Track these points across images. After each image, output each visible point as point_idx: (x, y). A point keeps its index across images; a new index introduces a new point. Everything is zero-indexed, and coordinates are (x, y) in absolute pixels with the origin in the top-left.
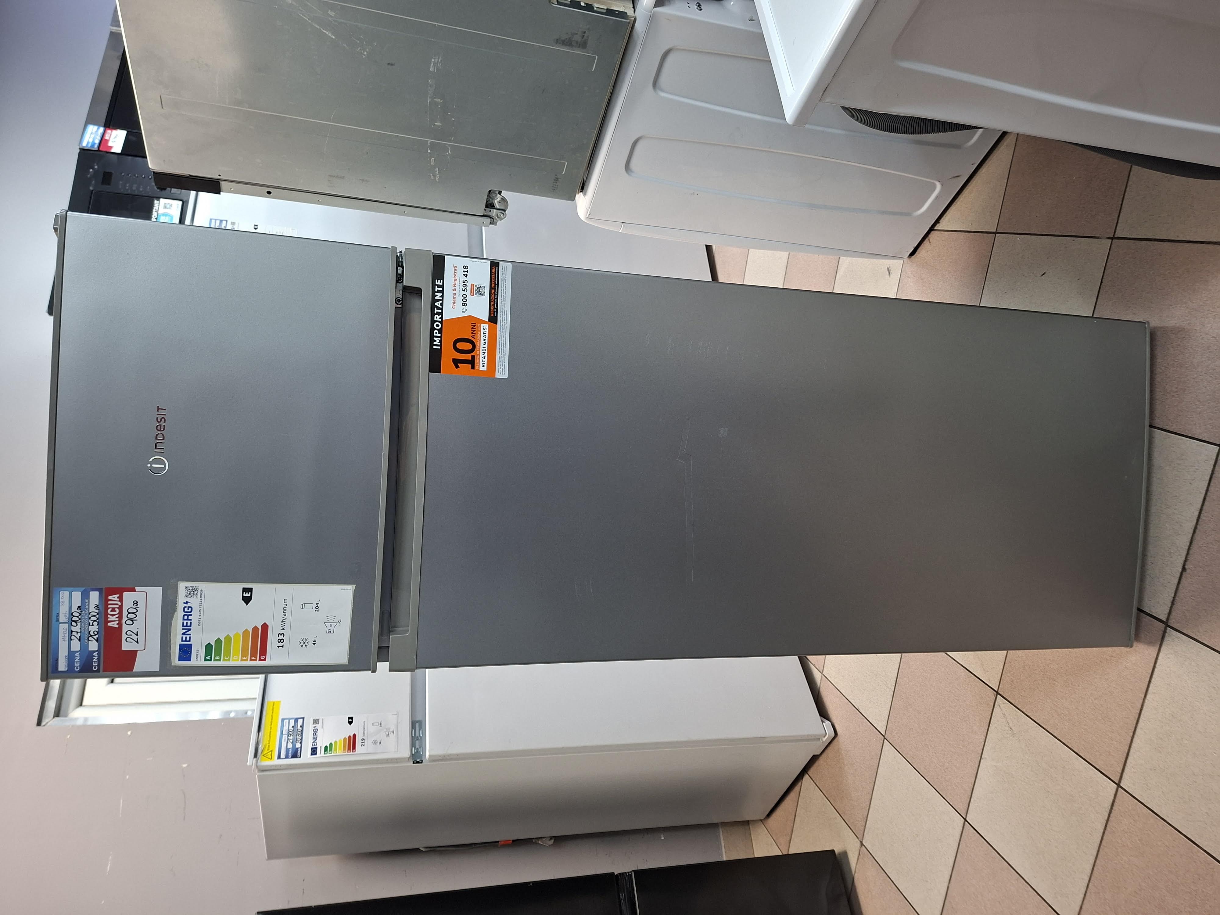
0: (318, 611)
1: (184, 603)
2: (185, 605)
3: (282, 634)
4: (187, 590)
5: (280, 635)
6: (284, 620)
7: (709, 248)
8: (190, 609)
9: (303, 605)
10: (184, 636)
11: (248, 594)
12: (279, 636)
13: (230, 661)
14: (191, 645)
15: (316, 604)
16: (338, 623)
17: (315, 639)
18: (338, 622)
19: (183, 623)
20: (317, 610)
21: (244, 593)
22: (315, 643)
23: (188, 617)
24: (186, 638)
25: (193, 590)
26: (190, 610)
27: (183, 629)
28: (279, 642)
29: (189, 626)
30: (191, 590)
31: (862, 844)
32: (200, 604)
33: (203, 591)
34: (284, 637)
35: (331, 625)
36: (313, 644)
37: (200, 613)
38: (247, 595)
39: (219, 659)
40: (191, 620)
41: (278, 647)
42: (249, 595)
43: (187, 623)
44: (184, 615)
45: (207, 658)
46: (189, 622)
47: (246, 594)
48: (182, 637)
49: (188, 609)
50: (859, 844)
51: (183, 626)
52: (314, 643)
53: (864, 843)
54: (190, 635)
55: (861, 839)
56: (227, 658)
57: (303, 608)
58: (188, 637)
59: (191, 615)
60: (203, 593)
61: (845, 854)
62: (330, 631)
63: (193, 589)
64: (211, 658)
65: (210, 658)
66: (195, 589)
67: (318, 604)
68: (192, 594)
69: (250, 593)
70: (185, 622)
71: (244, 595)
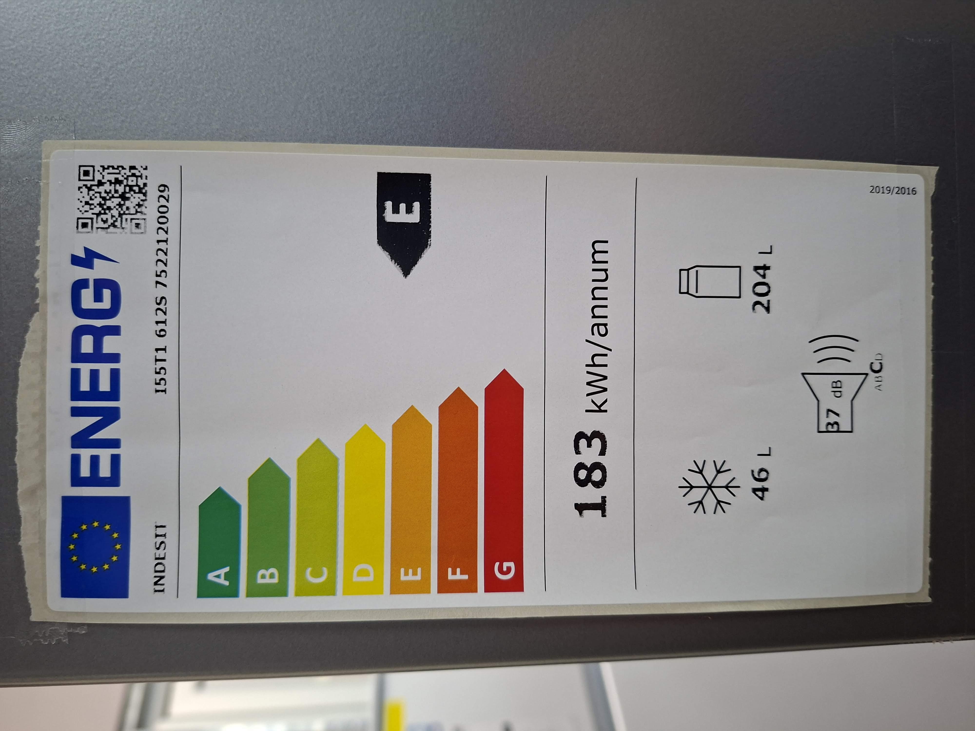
0: (768, 309)
1: (76, 261)
2: (82, 273)
3: (597, 434)
4: (89, 189)
5: (583, 443)
6: (598, 360)
8: (107, 293)
9: (693, 272)
10: (86, 454)
11: (409, 210)
12: (578, 452)
13: (333, 593)
14: (124, 502)
15: (756, 268)
16: (872, 375)
17: (764, 462)
18: (868, 371)
19: (75, 374)
20: (764, 300)
21: (389, 205)
22: (764, 490)
23: (98, 344)
24: (95, 461)
25: (121, 189)
26: (106, 304)
27: (76, 412)
28: (582, 483)
29: (105, 396)
30: (107, 187)
32: (161, 266)
33: (173, 193)
34: (603, 453)
35: (837, 388)
36: (755, 490)
37: (161, 317)
38: (402, 217)
39: (276, 580)
40: (115, 358)
41: (581, 508)
42: (415, 218)
43: (94, 375)
44: (78, 332)
45: (211, 576)
46: (104, 369)
47: (396, 210)
48: (75, 460)
49: (98, 298)
51: (76, 394)
52: (759, 485)
54: (115, 443)
56: (320, 575)
57: (692, 291)
58: (105, 455)
59: (115, 331)
60: (173, 205)
62: (833, 418)
63: (118, 182)
64: (233, 576)
65: (227, 576)
66: (132, 181)
67: (766, 268)
68: (115, 213)
69: (417, 206)
70: (85, 368)
71: (390, 217)
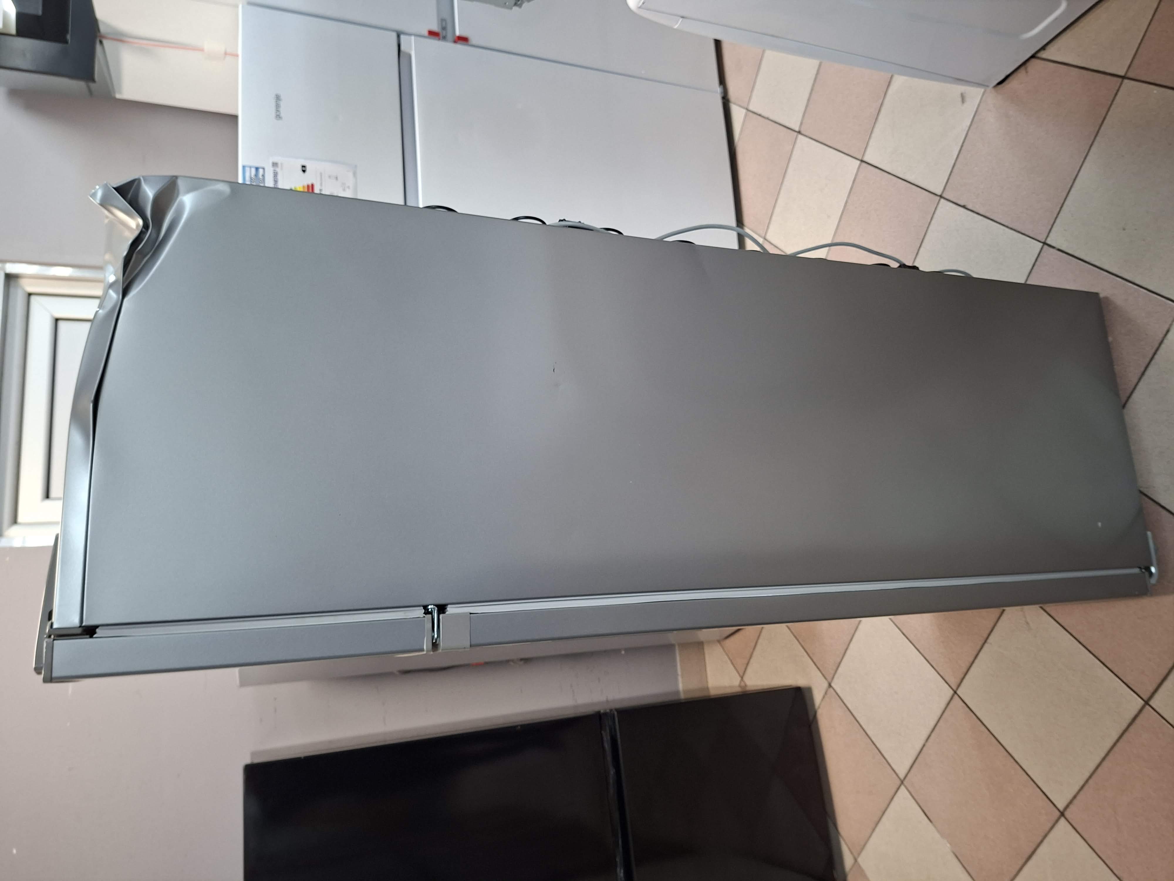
7: (718, 44)
31: (830, 685)
50: (826, 685)
53: (833, 685)
55: (829, 679)
61: (809, 690)
